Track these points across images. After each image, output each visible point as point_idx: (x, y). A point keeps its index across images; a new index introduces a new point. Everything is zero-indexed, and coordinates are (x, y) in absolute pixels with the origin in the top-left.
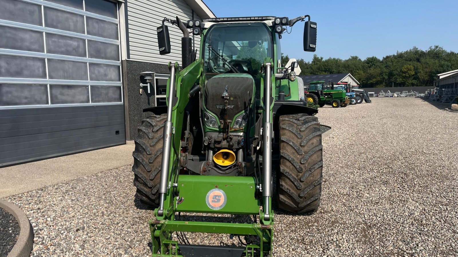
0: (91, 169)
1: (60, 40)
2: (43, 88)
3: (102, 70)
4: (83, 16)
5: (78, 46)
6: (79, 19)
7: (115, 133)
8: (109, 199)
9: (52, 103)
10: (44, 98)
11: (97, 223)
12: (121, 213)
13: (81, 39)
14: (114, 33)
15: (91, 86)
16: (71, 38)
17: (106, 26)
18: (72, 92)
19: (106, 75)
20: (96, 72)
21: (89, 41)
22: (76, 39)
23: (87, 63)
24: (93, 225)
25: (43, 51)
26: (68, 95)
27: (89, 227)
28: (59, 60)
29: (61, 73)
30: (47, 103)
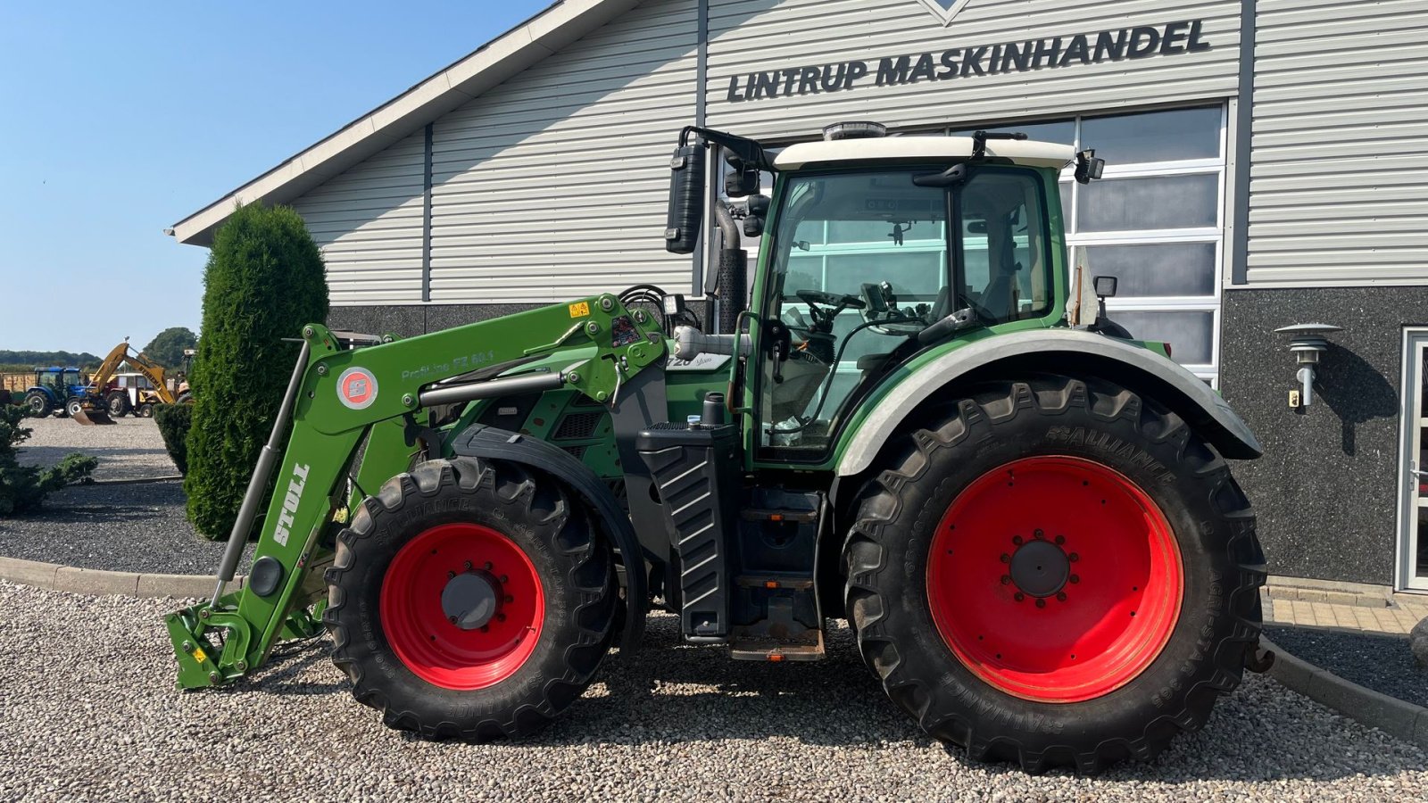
4: (1069, 185)
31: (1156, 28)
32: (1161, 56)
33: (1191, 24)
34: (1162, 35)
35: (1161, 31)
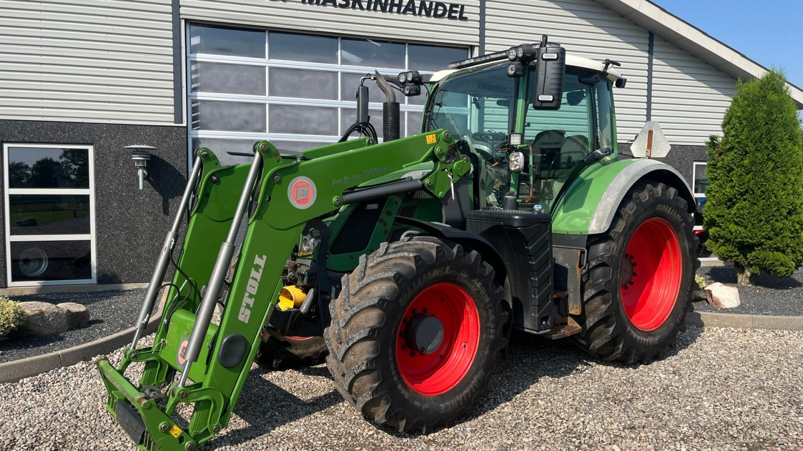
31: (446, 5)
32: (447, 19)
33: (460, 6)
34: (448, 9)
35: (448, 6)
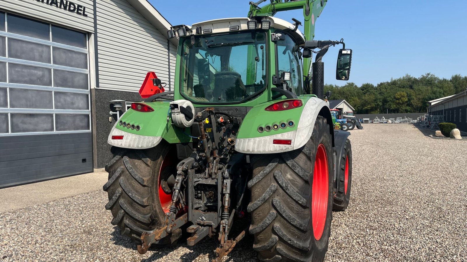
0: (45, 197)
1: (24, 70)
2: (3, 117)
3: (68, 99)
4: (49, 47)
5: (43, 76)
6: (45, 49)
7: (81, 161)
8: (49, 228)
9: (12, 131)
10: (4, 126)
11: (27, 251)
12: (55, 242)
13: (46, 69)
14: (83, 62)
15: (56, 115)
16: (36, 68)
17: (75, 56)
18: (35, 120)
19: (73, 104)
20: (62, 100)
21: (55, 70)
22: (41, 69)
23: (52, 92)
24: (22, 253)
25: (5, 81)
26: (30, 123)
27: (17, 255)
28: (21, 89)
29: (23, 102)
30: (8, 132)
31: (75, 5)
32: (76, 14)
33: (83, 7)
34: (76, 7)
35: (76, 6)
